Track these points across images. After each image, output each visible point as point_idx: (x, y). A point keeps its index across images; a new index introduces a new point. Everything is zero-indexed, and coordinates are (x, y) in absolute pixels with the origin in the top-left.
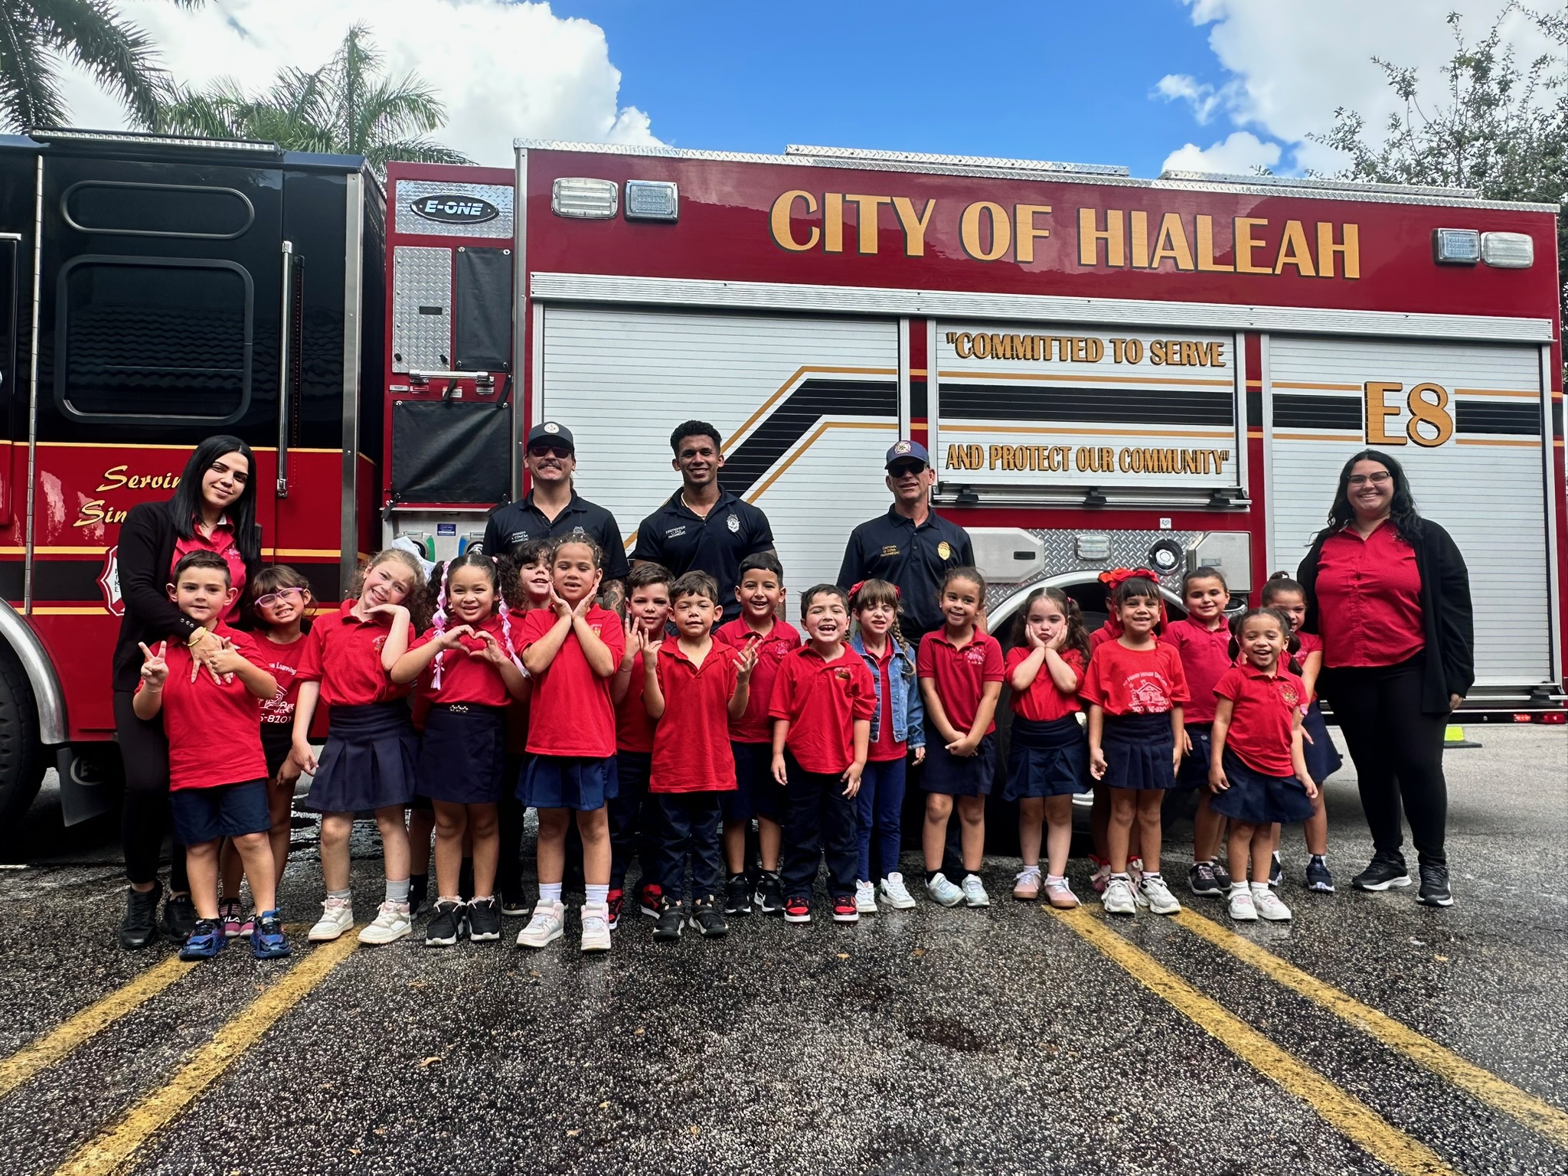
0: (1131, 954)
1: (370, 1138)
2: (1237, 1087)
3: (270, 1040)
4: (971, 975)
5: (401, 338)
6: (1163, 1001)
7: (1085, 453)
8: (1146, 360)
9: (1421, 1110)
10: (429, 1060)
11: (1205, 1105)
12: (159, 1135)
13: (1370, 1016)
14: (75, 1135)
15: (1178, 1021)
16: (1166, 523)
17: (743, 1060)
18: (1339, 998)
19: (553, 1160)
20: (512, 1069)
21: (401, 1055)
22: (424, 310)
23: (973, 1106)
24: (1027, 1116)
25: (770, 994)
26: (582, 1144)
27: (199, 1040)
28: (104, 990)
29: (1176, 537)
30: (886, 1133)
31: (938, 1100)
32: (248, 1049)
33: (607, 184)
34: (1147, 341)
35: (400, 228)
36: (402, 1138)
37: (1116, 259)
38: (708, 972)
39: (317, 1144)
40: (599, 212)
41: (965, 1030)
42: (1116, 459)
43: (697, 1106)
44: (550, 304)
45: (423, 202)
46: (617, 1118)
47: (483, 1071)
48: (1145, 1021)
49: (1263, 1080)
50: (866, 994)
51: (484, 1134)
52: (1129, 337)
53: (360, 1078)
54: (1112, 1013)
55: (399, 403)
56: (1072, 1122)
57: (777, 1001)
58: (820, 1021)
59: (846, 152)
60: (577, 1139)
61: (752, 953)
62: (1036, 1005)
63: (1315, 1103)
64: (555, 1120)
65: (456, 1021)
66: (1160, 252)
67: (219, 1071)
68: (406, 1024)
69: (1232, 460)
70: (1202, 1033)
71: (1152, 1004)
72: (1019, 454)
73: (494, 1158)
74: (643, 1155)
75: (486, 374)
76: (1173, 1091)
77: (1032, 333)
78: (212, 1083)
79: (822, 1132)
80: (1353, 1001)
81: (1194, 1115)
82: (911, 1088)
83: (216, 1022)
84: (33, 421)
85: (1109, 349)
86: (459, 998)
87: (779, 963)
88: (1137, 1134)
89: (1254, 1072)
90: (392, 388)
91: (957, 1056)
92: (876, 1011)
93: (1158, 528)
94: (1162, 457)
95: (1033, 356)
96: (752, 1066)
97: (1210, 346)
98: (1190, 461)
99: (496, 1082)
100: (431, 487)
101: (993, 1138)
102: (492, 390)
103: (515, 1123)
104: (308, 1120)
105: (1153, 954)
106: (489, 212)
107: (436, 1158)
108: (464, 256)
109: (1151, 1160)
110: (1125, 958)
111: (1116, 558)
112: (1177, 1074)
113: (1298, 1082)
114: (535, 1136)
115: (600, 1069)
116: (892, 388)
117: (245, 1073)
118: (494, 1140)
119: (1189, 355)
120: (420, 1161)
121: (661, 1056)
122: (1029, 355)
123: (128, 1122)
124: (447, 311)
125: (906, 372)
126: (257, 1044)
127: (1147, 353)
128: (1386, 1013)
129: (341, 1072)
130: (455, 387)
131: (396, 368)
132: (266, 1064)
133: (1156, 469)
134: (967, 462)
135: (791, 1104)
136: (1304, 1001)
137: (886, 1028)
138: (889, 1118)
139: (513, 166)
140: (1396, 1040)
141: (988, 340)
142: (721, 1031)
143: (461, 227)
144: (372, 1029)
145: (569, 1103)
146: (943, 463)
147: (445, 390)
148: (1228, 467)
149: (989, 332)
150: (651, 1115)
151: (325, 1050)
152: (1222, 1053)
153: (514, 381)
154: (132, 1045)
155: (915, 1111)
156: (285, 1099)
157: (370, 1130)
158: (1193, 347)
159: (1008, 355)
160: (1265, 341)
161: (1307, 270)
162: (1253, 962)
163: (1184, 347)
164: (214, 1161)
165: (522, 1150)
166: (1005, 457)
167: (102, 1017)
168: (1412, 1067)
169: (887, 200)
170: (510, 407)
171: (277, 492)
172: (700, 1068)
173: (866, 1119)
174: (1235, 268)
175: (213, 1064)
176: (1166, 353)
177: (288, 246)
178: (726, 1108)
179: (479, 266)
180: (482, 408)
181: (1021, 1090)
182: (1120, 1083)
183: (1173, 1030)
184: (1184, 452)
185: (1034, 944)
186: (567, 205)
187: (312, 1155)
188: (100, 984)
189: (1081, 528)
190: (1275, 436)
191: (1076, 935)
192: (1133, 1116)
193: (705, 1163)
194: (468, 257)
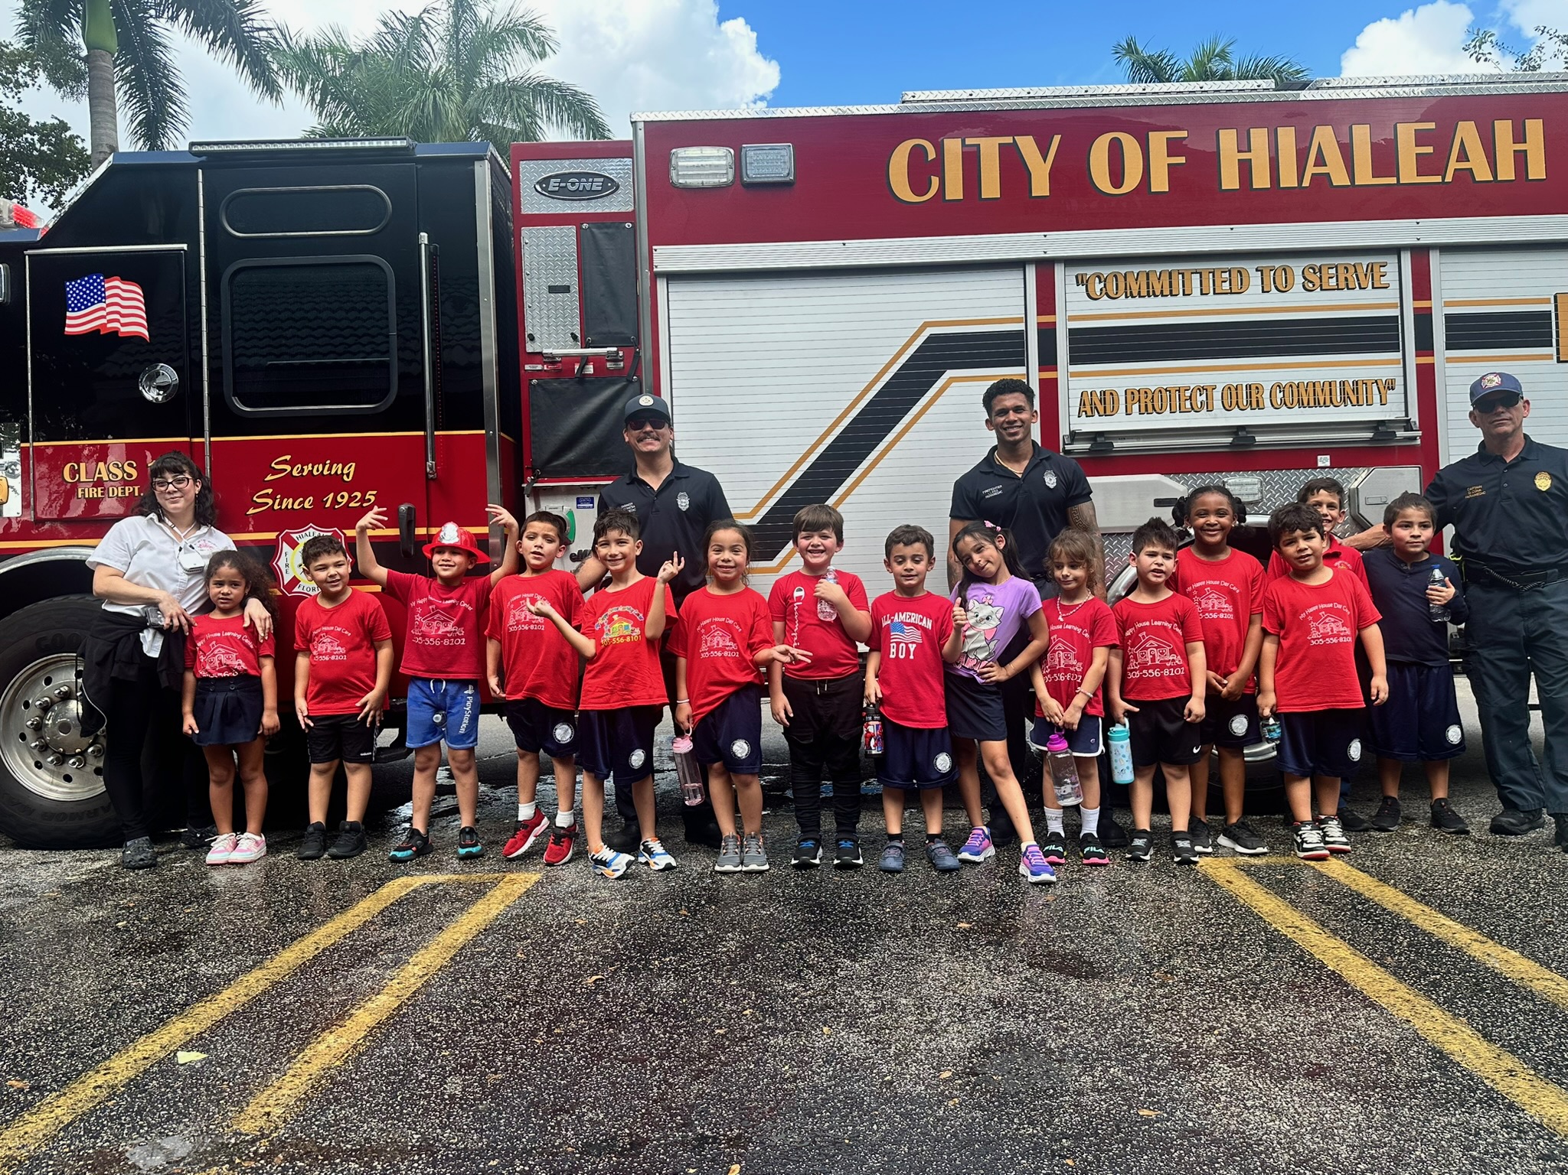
0: (1268, 902)
1: (549, 1032)
2: (1342, 1010)
3: (457, 963)
4: (1099, 917)
5: (533, 318)
6: (1290, 941)
7: (1231, 391)
8: (1298, 286)
9: (1523, 1030)
10: (595, 978)
11: (1305, 1023)
12: (380, 1028)
13: (1504, 955)
14: (314, 1027)
15: (1301, 958)
16: (1324, 461)
17: (872, 981)
18: (1475, 940)
19: (704, 1049)
20: (666, 986)
21: (570, 975)
22: (553, 289)
23: (1082, 1019)
24: (1131, 1028)
25: (901, 929)
26: (727, 1039)
27: (397, 963)
28: (312, 925)
29: (1336, 475)
30: (997, 1038)
31: (1049, 1015)
32: (440, 970)
33: (721, 151)
34: (1297, 266)
35: (526, 210)
36: (575, 1033)
37: (1261, 180)
38: (844, 912)
39: (507, 1036)
40: (716, 180)
41: (1085, 962)
42: (1266, 395)
43: (828, 1015)
44: (673, 277)
45: (547, 180)
46: (759, 1022)
47: (641, 986)
48: (1265, 958)
49: (1373, 1005)
50: (993, 932)
51: (644, 1031)
52: (1277, 264)
53: (536, 991)
54: (1234, 951)
55: (534, 381)
56: (1173, 1034)
57: (907, 936)
58: (946, 952)
59: (963, 94)
60: (723, 1036)
61: (886, 896)
62: (1159, 943)
63: (1417, 1023)
64: (705, 1022)
65: (615, 949)
66: (1311, 170)
67: (419, 985)
68: (572, 952)
69: (1399, 388)
70: (1323, 966)
71: (1276, 942)
72: (1157, 396)
73: (654, 1047)
74: (781, 1048)
75: (615, 349)
76: (1278, 1012)
77: (1170, 267)
78: (414, 993)
79: (939, 1035)
80: (1491, 943)
81: (1293, 1030)
82: (1025, 1005)
83: (411, 950)
84: (206, 418)
85: (1255, 279)
86: (617, 932)
87: (912, 905)
88: (1234, 1044)
89: (1365, 998)
90: (527, 367)
91: (1074, 982)
92: (1001, 945)
93: (1315, 467)
94: (1319, 390)
95: (1171, 291)
96: (878, 986)
97: (1371, 267)
98: (1351, 393)
99: (653, 995)
100: (569, 462)
101: (1096, 1043)
102: (622, 364)
103: (670, 1024)
104: (496, 1020)
105: (1291, 901)
106: (610, 186)
107: (606, 1047)
108: (589, 233)
109: (1241, 1062)
110: (1260, 904)
111: (1269, 500)
112: (1286, 999)
113: (1406, 1007)
114: (688, 1033)
115: (742, 986)
116: (1020, 337)
117: (441, 986)
118: (653, 1035)
119: (1346, 279)
120: (593, 1048)
121: (798, 976)
122: (1166, 291)
123: (353, 1018)
124: (575, 289)
125: (1033, 320)
126: (446, 967)
127: (1299, 280)
128: (1522, 953)
129: (520, 987)
130: (587, 363)
131: (530, 348)
132: (456, 980)
133: (1312, 404)
134: (1101, 408)
135: (913, 1015)
136: (1438, 942)
137: (1009, 960)
138: (1003, 1027)
139: (631, 138)
140: (1522, 975)
141: (1121, 279)
142: (853, 958)
143: (584, 203)
144: (542, 956)
145: (716, 1011)
146: (1075, 411)
147: (577, 367)
148: (1395, 397)
149: (1122, 270)
150: (788, 1021)
151: (505, 971)
152: (1337, 984)
153: (642, 354)
154: (343, 966)
155: (1027, 1022)
156: (476, 1005)
157: (549, 1027)
158: (1352, 270)
159: (1144, 292)
160: (1434, 258)
161: (1483, 174)
162: (1397, 909)
163: (1341, 270)
164: (427, 1045)
165: (677, 1042)
166: (1143, 400)
167: (314, 946)
168: (1531, 996)
169: (1009, 140)
170: (640, 381)
171: (427, 474)
172: (833, 986)
173: (980, 1028)
174: (1398, 180)
175: (413, 980)
176: (1321, 278)
177: (424, 237)
178: (855, 1017)
179: (604, 242)
180: (612, 383)
181: (1130, 1009)
182: (1227, 1005)
183: (1293, 964)
184: (1343, 383)
185: (1169, 892)
186: (684, 176)
187: (504, 1043)
188: (307, 922)
189: (1229, 471)
190: (1449, 360)
191: (1215, 885)
192: (1233, 1030)
193: (834, 1055)
194: (592, 233)
